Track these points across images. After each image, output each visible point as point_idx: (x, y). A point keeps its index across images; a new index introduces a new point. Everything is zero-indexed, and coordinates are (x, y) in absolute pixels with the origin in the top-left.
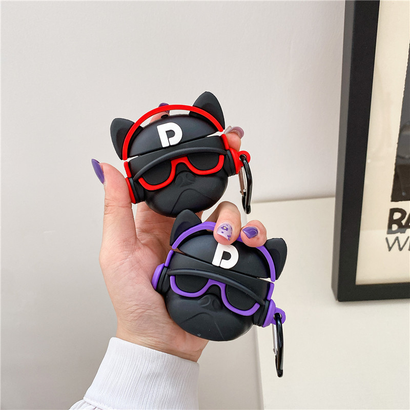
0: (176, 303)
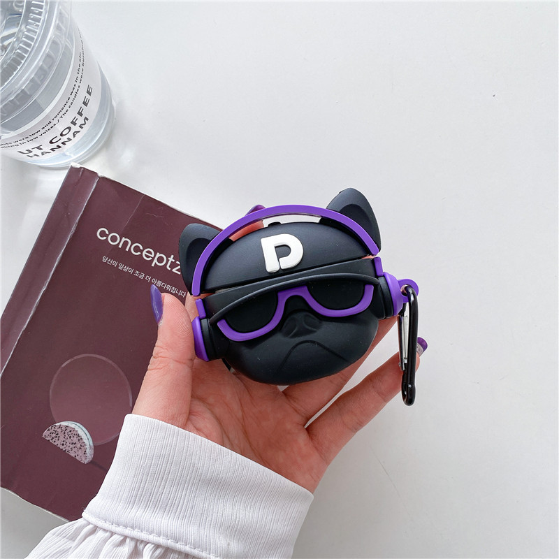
0: (253, 356)
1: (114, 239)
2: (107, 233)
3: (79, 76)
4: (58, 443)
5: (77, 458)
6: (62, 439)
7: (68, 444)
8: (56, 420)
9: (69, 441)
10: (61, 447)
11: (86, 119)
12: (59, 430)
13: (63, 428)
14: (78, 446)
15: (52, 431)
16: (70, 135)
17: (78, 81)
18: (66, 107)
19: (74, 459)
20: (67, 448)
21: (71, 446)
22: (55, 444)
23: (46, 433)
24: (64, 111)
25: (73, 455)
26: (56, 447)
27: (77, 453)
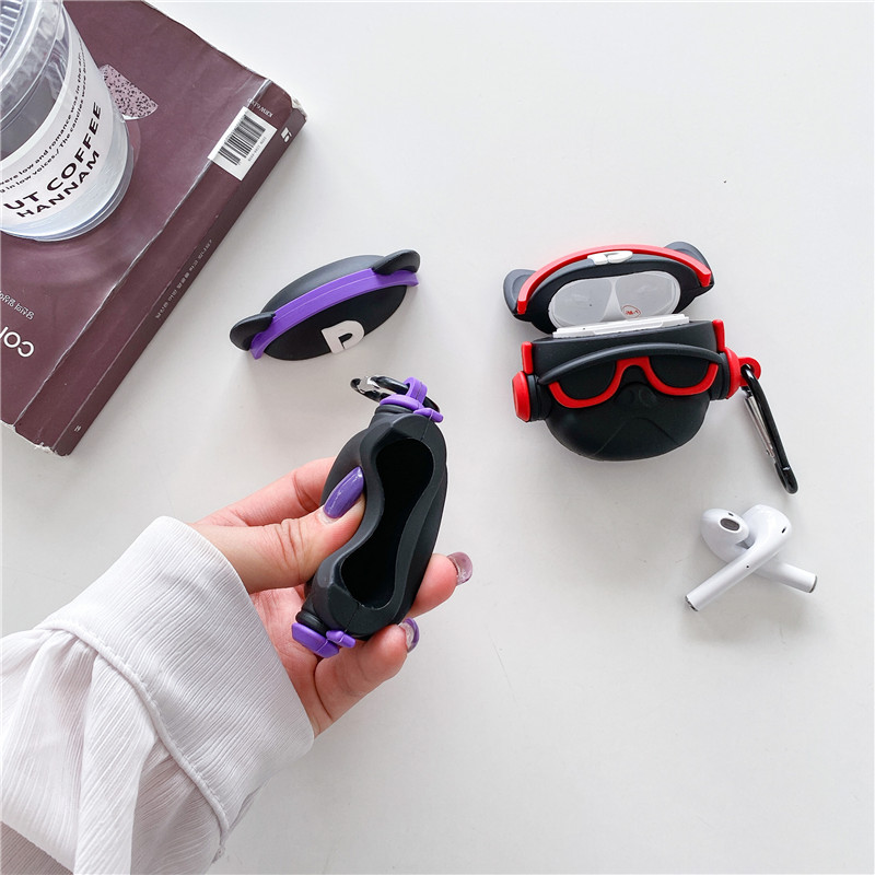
1: (12, 340)
2: (20, 350)
3: (81, 84)
4: (139, 95)
5: (117, 73)
6: (133, 100)
7: (126, 92)
8: (136, 124)
9: (124, 96)
10: (136, 89)
11: (95, 154)
12: (134, 110)
13: (129, 112)
14: (113, 88)
15: (145, 111)
16: (75, 178)
17: (81, 92)
18: (67, 131)
19: (121, 72)
20: (128, 87)
21: (122, 89)
22: (143, 94)
23: (153, 109)
24: (64, 136)
25: (122, 77)
26: (142, 90)
27: (116, 79)
